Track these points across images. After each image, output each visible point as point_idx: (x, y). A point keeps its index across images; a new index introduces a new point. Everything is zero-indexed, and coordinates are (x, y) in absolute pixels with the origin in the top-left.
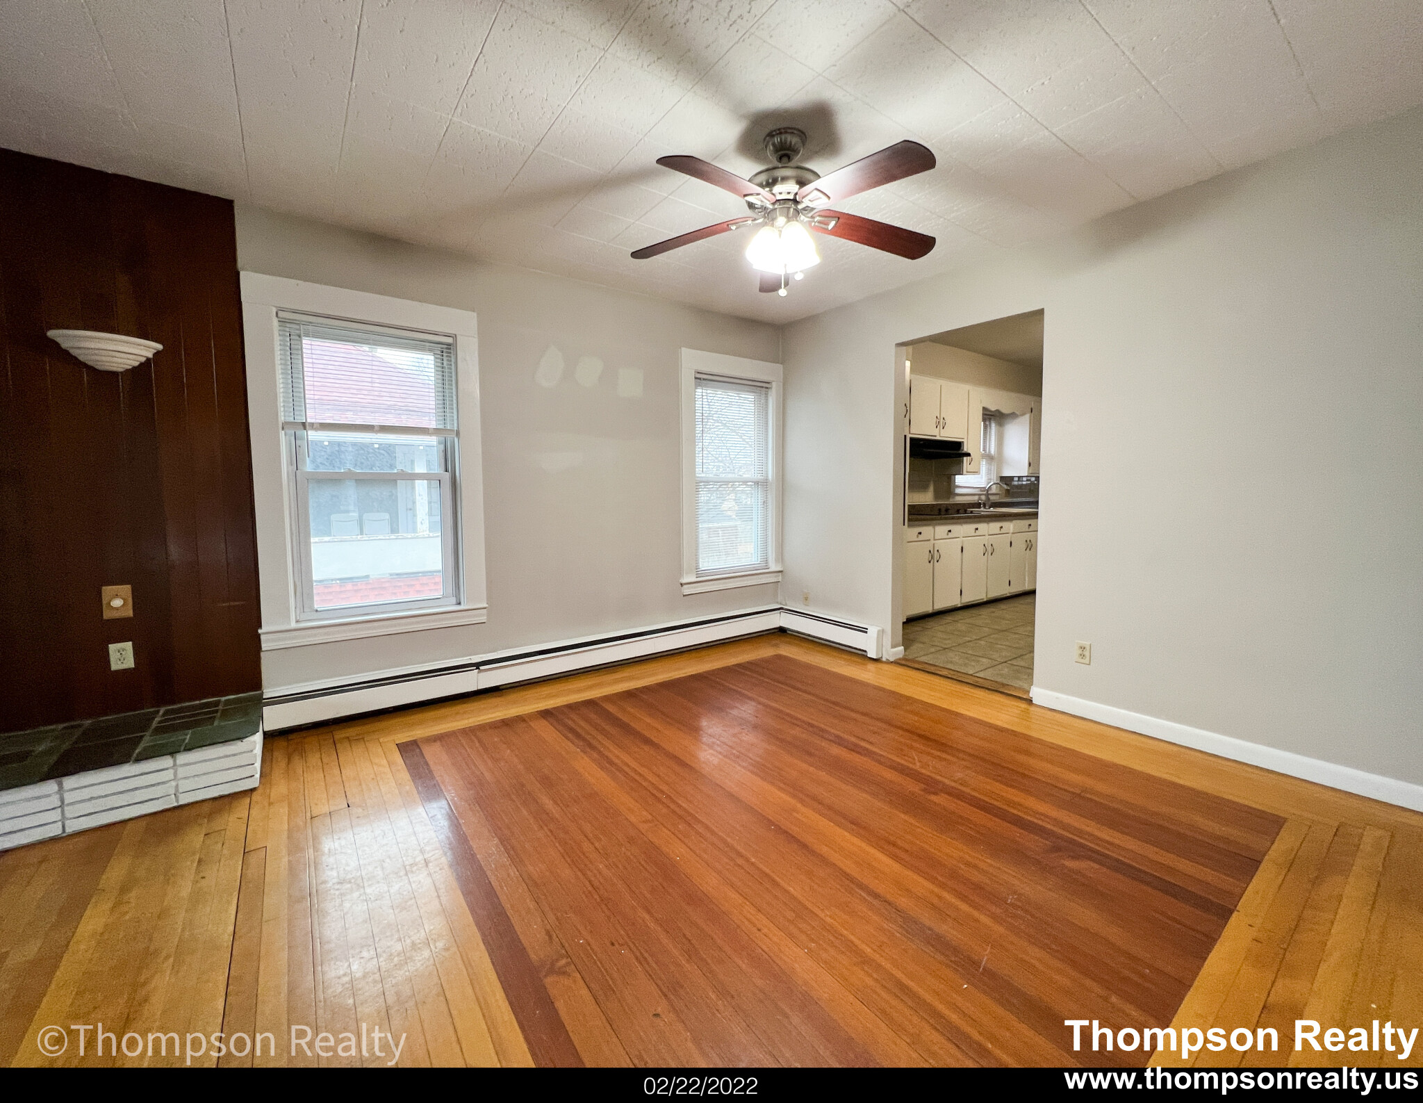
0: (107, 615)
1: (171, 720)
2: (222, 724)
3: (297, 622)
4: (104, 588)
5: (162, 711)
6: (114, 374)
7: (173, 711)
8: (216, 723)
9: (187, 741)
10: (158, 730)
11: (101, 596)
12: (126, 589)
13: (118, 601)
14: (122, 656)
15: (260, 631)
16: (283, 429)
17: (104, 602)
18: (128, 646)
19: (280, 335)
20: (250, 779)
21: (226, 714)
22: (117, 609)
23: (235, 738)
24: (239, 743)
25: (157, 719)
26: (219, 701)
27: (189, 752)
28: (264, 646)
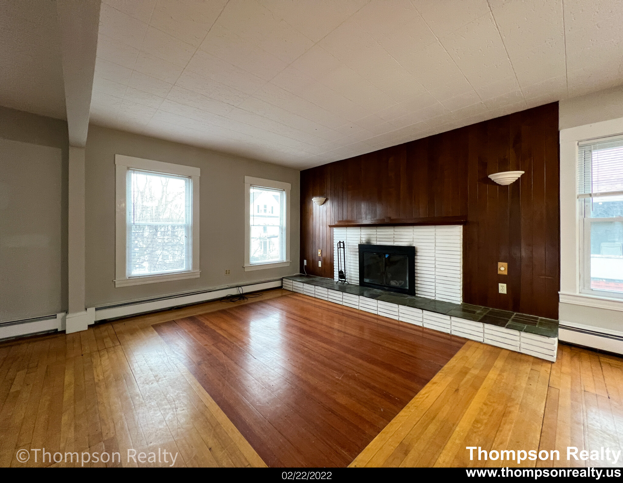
0: (499, 272)
1: (518, 318)
2: (540, 328)
3: (580, 293)
4: (499, 263)
5: (515, 314)
6: (507, 186)
7: (519, 315)
8: (537, 326)
9: (525, 328)
10: (513, 320)
11: (498, 266)
12: (506, 264)
13: (503, 268)
14: (503, 288)
15: (559, 292)
16: (578, 198)
17: (499, 267)
18: (505, 285)
19: (579, 153)
20: (552, 357)
21: (541, 324)
22: (502, 271)
23: (545, 335)
24: (547, 338)
25: (513, 316)
26: (538, 318)
27: (525, 333)
28: (561, 300)
